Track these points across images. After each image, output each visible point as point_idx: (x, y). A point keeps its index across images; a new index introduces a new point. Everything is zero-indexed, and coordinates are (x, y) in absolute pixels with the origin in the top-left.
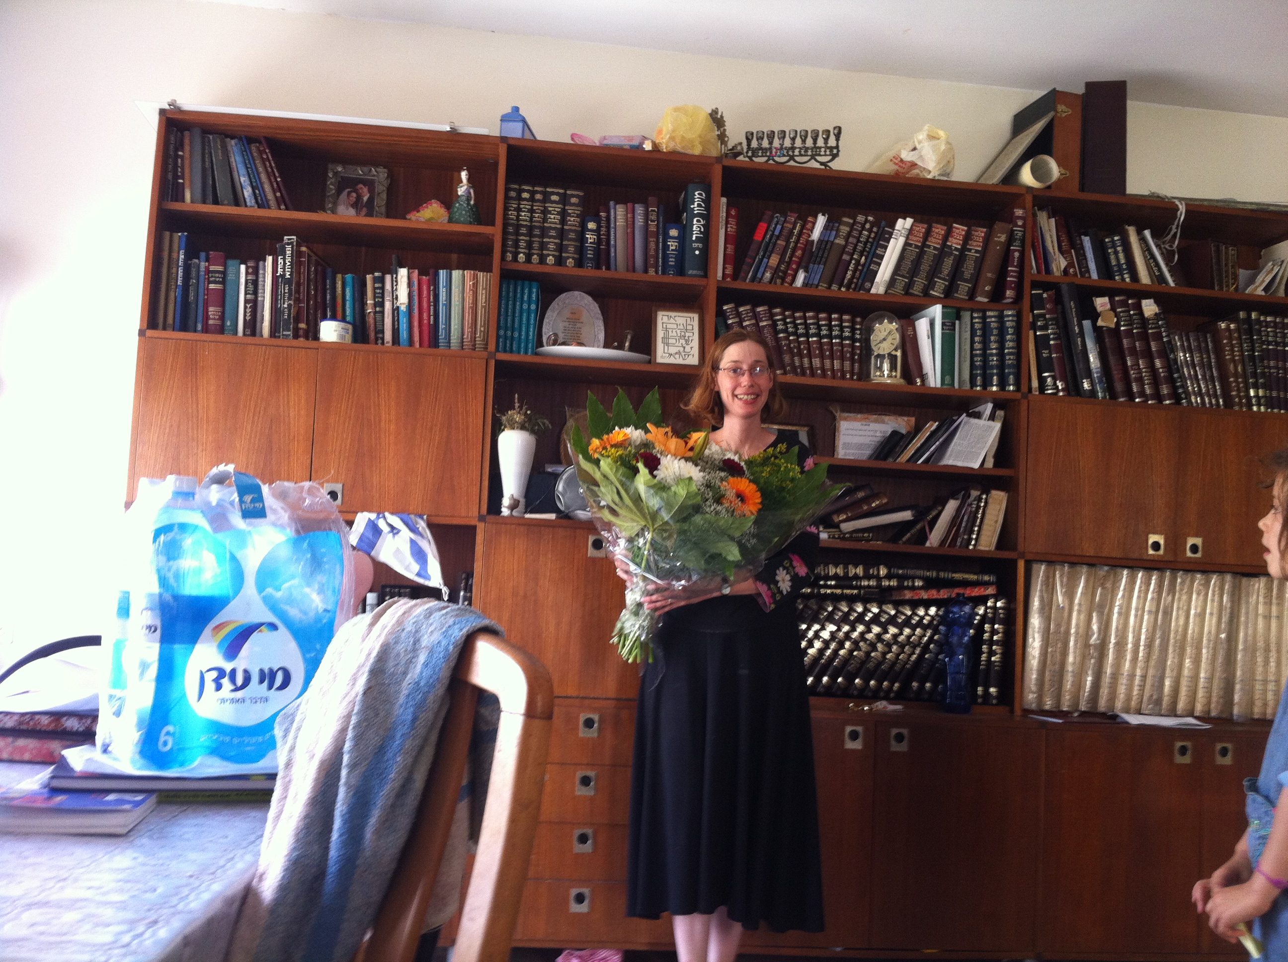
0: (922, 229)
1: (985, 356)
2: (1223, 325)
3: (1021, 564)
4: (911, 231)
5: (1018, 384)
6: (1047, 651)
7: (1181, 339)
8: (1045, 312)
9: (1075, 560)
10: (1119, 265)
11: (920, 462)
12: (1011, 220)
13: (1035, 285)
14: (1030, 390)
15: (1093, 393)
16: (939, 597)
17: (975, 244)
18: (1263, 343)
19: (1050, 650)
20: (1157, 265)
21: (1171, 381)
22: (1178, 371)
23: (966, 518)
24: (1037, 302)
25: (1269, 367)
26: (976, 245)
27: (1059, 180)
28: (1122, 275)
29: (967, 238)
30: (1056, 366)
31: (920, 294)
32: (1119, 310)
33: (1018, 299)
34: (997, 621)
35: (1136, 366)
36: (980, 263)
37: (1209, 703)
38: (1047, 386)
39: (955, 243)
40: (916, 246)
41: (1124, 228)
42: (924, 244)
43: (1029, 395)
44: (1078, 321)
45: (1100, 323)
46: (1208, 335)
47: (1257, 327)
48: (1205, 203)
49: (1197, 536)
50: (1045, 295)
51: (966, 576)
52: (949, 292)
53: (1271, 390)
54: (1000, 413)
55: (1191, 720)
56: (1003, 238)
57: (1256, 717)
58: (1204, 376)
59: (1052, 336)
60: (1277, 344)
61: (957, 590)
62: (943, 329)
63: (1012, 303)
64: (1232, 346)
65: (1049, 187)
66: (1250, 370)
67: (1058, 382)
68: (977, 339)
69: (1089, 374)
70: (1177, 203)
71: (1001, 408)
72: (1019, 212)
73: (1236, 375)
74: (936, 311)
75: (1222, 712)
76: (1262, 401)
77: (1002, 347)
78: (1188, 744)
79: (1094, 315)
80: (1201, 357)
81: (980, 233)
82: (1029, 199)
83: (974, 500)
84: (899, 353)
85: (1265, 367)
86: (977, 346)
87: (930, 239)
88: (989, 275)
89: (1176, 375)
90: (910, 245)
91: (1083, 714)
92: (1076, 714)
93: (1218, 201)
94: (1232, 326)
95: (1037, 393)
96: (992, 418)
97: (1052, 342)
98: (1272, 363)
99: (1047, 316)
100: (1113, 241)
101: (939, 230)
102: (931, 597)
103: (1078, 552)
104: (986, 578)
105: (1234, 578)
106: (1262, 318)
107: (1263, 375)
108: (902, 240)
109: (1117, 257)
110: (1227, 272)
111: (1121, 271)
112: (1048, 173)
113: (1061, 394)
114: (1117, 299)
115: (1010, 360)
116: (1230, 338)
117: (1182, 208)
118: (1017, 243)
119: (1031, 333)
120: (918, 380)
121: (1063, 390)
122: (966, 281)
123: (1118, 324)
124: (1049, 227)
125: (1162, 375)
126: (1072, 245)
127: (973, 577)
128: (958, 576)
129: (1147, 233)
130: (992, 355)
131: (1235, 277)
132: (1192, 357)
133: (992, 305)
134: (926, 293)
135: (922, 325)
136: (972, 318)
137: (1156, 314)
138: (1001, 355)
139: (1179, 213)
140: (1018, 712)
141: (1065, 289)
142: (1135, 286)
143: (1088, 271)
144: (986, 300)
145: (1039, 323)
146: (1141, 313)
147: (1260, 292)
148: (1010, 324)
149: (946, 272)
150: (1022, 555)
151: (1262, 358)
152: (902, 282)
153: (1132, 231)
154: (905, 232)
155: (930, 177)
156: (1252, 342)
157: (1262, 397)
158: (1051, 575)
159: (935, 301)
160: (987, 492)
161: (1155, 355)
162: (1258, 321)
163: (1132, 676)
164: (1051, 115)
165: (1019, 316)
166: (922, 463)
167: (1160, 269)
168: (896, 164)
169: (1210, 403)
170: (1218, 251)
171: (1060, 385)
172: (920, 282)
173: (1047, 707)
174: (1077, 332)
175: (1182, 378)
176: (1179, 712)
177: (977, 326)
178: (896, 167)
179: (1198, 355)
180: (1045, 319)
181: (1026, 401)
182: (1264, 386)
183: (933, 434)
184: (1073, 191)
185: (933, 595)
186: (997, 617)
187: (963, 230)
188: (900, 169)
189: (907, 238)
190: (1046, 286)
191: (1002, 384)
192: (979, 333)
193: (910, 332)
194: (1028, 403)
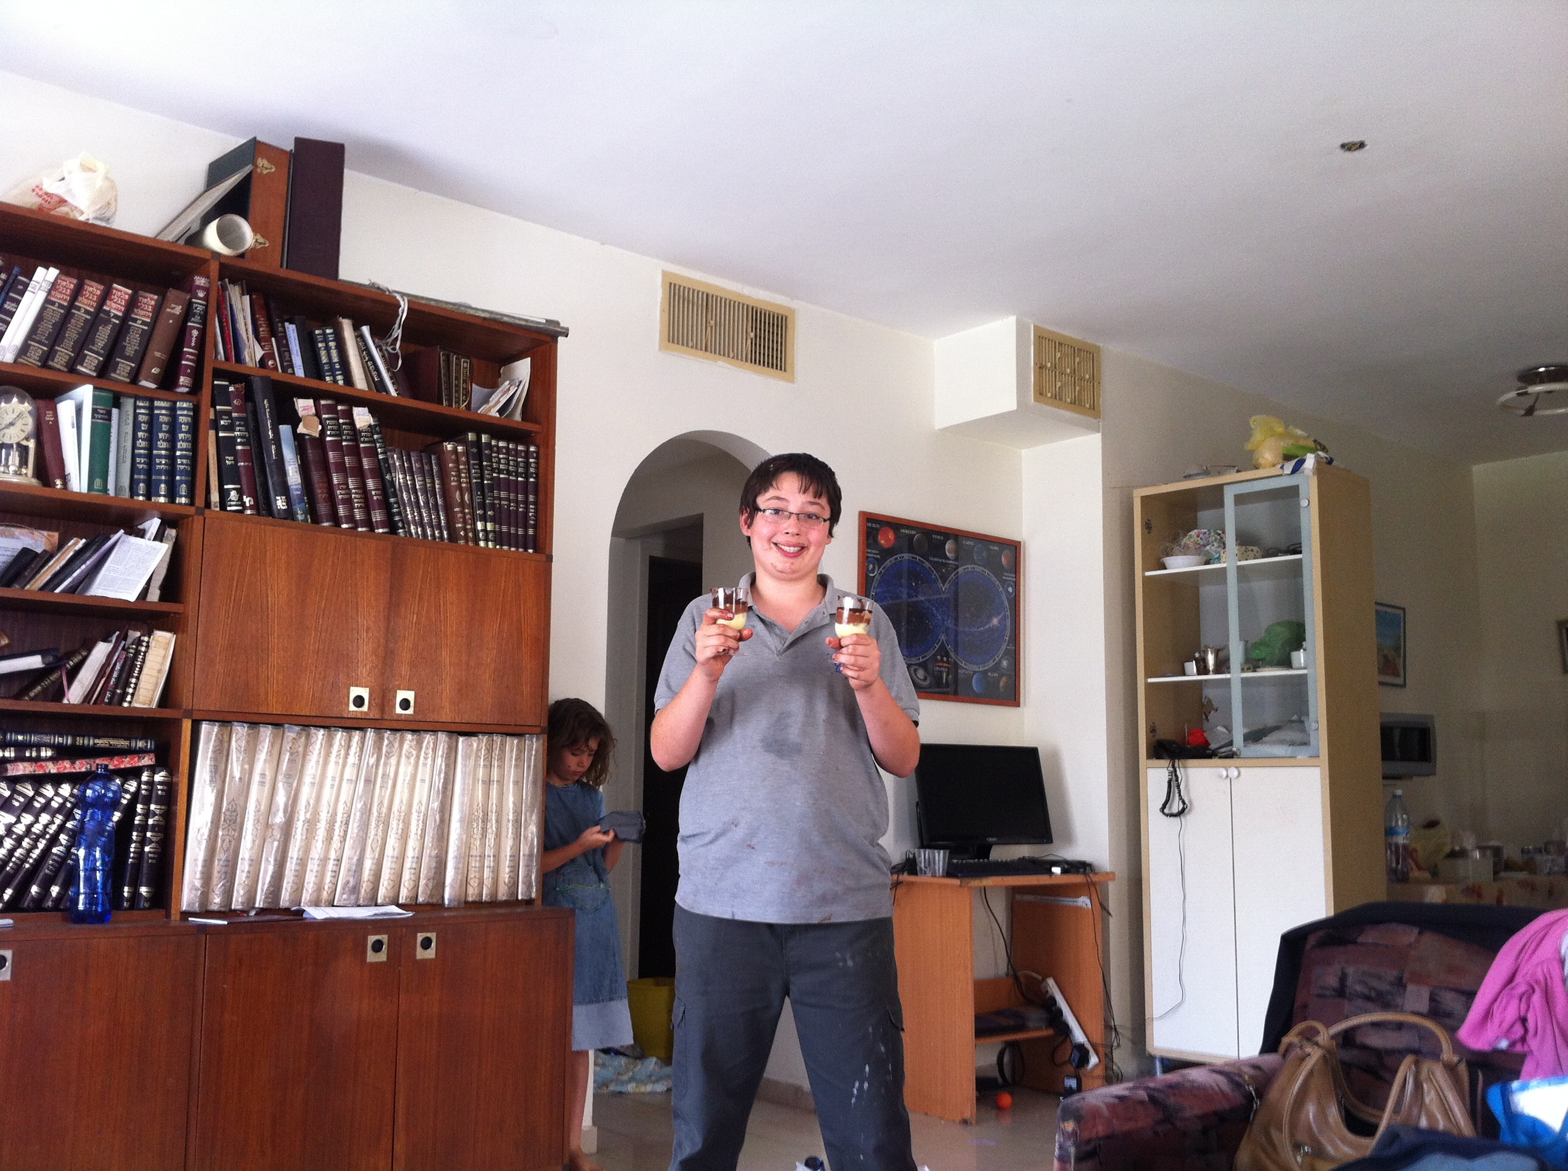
0: (70, 284)
1: (150, 457)
2: (449, 447)
3: (187, 725)
4: (54, 286)
5: (191, 495)
6: (217, 836)
7: (401, 458)
8: (232, 408)
9: (256, 719)
10: (330, 363)
11: (58, 591)
12: (191, 289)
13: (218, 374)
14: (208, 504)
15: (289, 514)
16: (74, 771)
17: (143, 313)
18: (493, 470)
19: (220, 833)
20: (377, 369)
21: (386, 507)
22: (395, 495)
23: (118, 667)
24: (219, 396)
25: (500, 499)
26: (143, 315)
27: (252, 250)
28: (334, 376)
29: (132, 304)
30: (244, 479)
31: (62, 368)
32: (324, 416)
33: (195, 389)
34: (154, 799)
35: (346, 486)
36: (147, 338)
37: (416, 887)
38: (231, 501)
39: (115, 307)
40: (61, 306)
41: (337, 319)
42: (72, 305)
43: (207, 511)
44: (272, 424)
45: (301, 429)
46: (433, 457)
47: (486, 452)
48: (432, 303)
49: (409, 689)
50: (231, 389)
51: (113, 742)
52: (104, 371)
53: (501, 524)
54: (172, 533)
55: (394, 909)
56: (178, 310)
57: (470, 899)
58: (427, 503)
59: (239, 440)
60: (509, 473)
61: (98, 761)
62: (93, 417)
63: (188, 393)
64: (459, 471)
65: (242, 256)
66: (478, 499)
67: (245, 497)
68: (140, 434)
69: (285, 490)
70: (398, 297)
71: (172, 526)
72: (200, 281)
73: (462, 504)
74: (85, 393)
75: (431, 896)
76: (490, 536)
77: (172, 449)
78: (384, 938)
79: (294, 420)
80: (424, 480)
81: (149, 300)
82: (214, 268)
83: (132, 644)
84: (31, 444)
85: (494, 498)
86: (141, 443)
87: (80, 298)
88: (158, 354)
89: (392, 500)
90: (53, 303)
91: (261, 911)
92: (253, 913)
93: (446, 303)
94: (460, 449)
95: (218, 509)
96: (159, 537)
97: (239, 448)
98: (503, 494)
99: (234, 415)
100: (324, 334)
101: (93, 289)
102: (62, 771)
103: (263, 710)
104: (140, 744)
105: (450, 738)
106: (493, 443)
107: (493, 507)
108: (41, 296)
109: (328, 355)
110: (457, 386)
111: (332, 371)
112: (241, 239)
113: (249, 512)
114: (323, 402)
115: (182, 464)
116: (457, 462)
117: (404, 306)
118: (197, 318)
119: (212, 433)
120: (58, 482)
121: (251, 507)
122: (128, 358)
123: (323, 433)
124: (241, 305)
125: (375, 498)
126: (273, 332)
127: (122, 743)
128: (101, 742)
129: (366, 330)
130: (160, 456)
131: (468, 394)
132: (413, 480)
133: (163, 393)
134: (71, 368)
135: (65, 410)
136: (136, 407)
137: (370, 426)
138: (172, 458)
139: (400, 310)
140: (175, 916)
141: (257, 385)
142: (348, 391)
143: (292, 366)
144: (153, 386)
145: (222, 422)
146: (352, 423)
147: (494, 413)
148: (184, 419)
149: (101, 344)
150: (188, 714)
151: (491, 488)
152: (37, 351)
153: (347, 325)
154: (46, 286)
155: (82, 218)
156: (481, 468)
157: (491, 531)
158: (226, 738)
159: (86, 379)
160: (150, 634)
161: (368, 474)
162: (489, 445)
163: (324, 861)
164: (248, 169)
165: (196, 410)
166: (63, 591)
167: (379, 374)
168: (40, 196)
169: (433, 535)
170: (448, 362)
171: (247, 500)
172: (63, 354)
173: (215, 908)
174: (271, 437)
175: (400, 503)
176: (379, 901)
177: (142, 418)
178: (39, 200)
179: (420, 479)
180: (231, 418)
181: (201, 518)
182: (493, 520)
183: (78, 554)
184: (274, 266)
185: (65, 768)
186: (154, 794)
187: (126, 293)
188: (46, 205)
189: (49, 293)
190: (234, 377)
191: (172, 495)
192: (144, 427)
193: (49, 417)
194: (205, 518)
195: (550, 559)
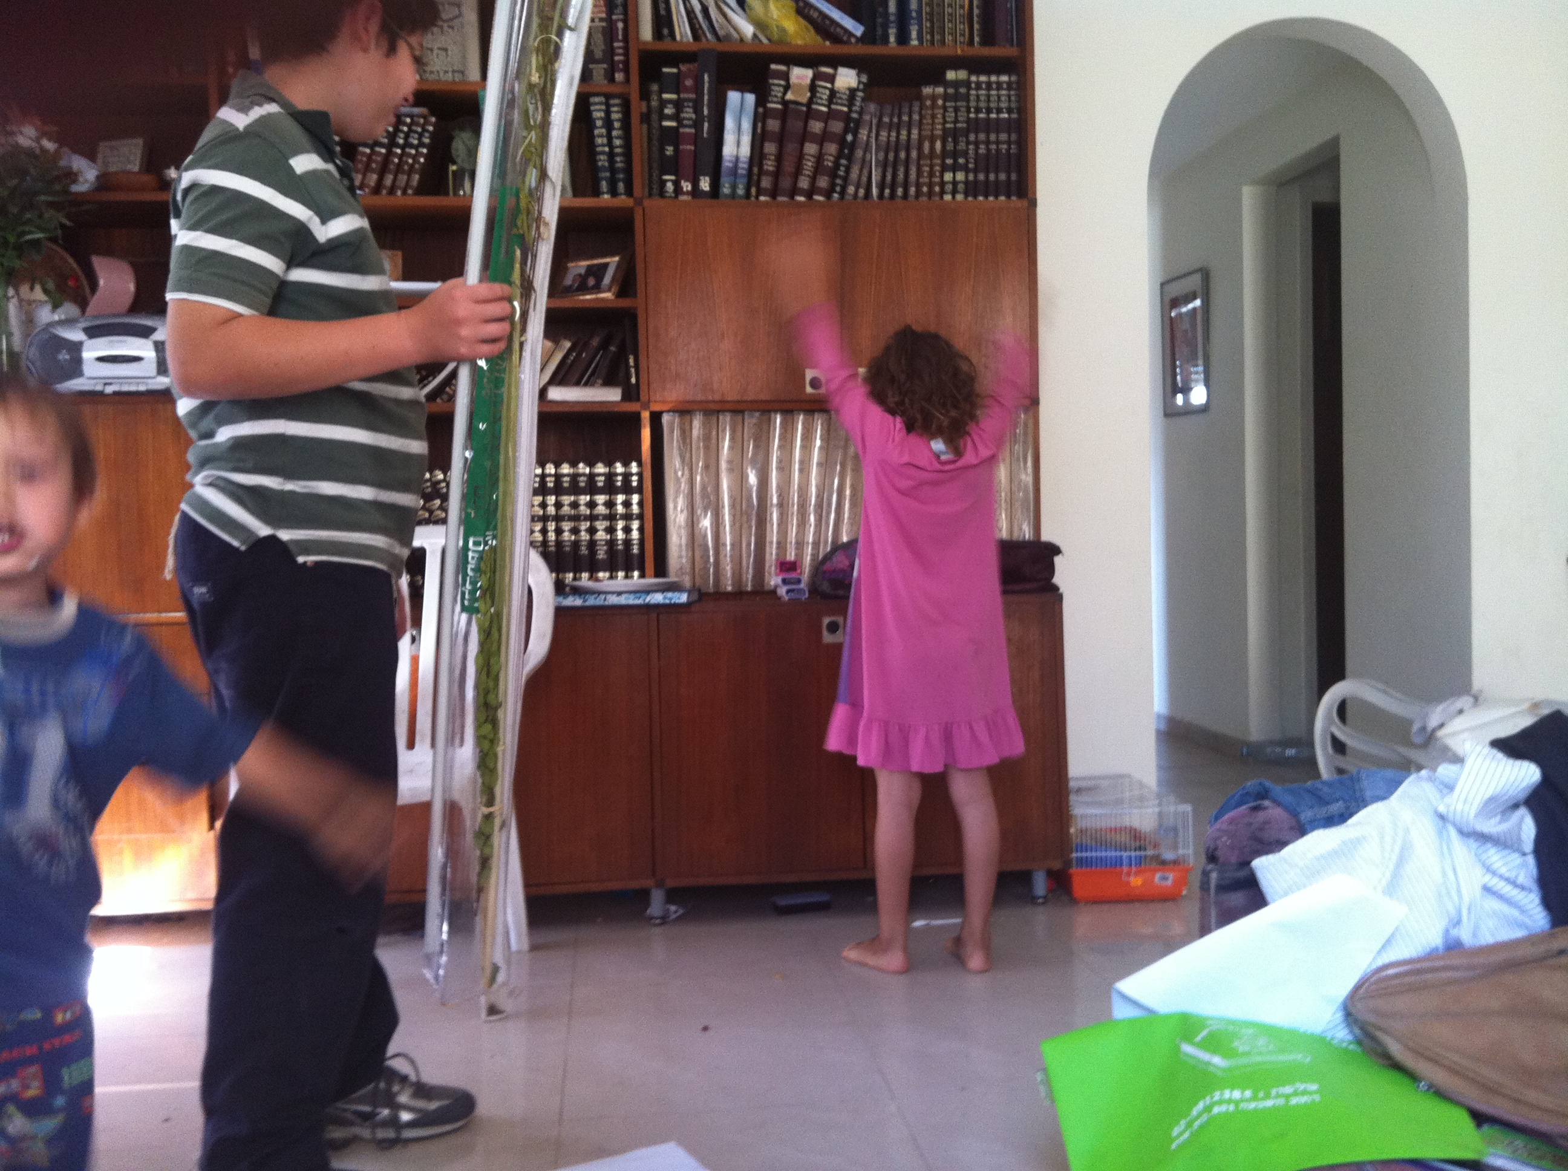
2: (925, 91)
3: (645, 417)
5: (629, 187)
18: (970, 110)
25: (977, 143)
43: (645, 201)
44: (709, 100)
47: (962, 90)
53: (974, 172)
60: (989, 110)
64: (935, 118)
66: (950, 147)
67: (683, 181)
73: (932, 155)
76: (961, 187)
77: (610, 143)
85: (969, 143)
94: (937, 91)
98: (981, 137)
103: (717, 398)
106: (973, 78)
107: (966, 153)
113: (687, 198)
116: (933, 107)
118: (619, 10)
121: (689, 192)
130: (599, 153)
138: (610, 153)
148: (616, 115)
150: (646, 406)
151: (967, 131)
156: (958, 110)
157: (961, 182)
162: (966, 82)
165: (627, 105)
171: (685, 186)
174: (705, 115)
181: (641, 207)
182: (967, 168)
191: (614, 191)
194: (644, 211)
195: (1033, 203)
